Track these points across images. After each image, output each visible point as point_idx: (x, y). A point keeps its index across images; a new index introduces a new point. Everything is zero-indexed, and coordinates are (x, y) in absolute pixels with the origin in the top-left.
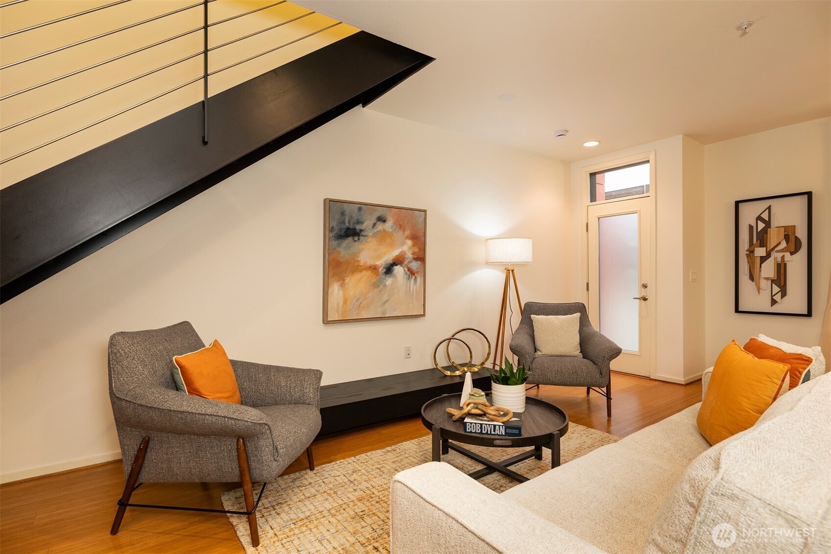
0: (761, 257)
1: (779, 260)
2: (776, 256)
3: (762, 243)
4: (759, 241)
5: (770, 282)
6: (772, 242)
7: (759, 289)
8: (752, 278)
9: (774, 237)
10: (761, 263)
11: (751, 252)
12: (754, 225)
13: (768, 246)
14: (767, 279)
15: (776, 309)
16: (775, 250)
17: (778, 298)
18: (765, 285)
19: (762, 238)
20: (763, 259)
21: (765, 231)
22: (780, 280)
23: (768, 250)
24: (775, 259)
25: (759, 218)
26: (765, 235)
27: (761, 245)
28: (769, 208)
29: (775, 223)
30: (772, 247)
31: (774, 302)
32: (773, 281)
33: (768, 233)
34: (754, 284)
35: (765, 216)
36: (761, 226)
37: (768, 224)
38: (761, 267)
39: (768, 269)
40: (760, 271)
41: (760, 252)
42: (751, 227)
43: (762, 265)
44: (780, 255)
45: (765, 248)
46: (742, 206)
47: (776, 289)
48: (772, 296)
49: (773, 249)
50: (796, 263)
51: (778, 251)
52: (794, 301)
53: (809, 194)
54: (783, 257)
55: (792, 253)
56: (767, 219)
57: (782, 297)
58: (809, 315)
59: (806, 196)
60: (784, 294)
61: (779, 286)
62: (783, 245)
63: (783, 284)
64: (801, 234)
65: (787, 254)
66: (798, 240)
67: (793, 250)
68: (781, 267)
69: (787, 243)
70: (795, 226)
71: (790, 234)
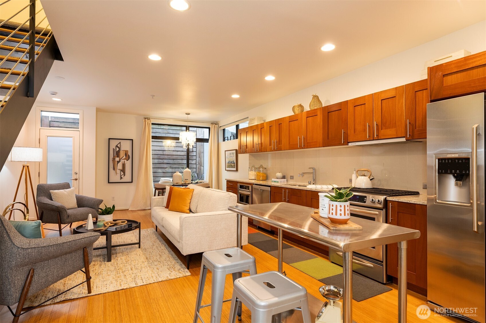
0: (117, 161)
1: (123, 162)
2: (122, 161)
3: (118, 156)
4: (117, 155)
5: (120, 171)
6: (121, 156)
7: (116, 173)
8: (114, 169)
9: (122, 154)
10: (118, 163)
11: (114, 159)
12: (115, 149)
14: (119, 169)
15: (122, 181)
17: (122, 176)
18: (118, 172)
19: (118, 154)
20: (118, 162)
21: (119, 151)
22: (123, 170)
24: (122, 162)
25: (117, 146)
27: (118, 157)
28: (120, 143)
29: (122, 149)
31: (121, 178)
32: (121, 170)
34: (114, 171)
35: (119, 146)
36: (118, 149)
37: (119, 148)
38: (117, 165)
39: (120, 166)
40: (117, 166)
41: (117, 159)
42: (114, 149)
44: (124, 160)
45: (119, 158)
46: (111, 141)
47: (122, 173)
48: (121, 176)
49: (121, 158)
50: (128, 164)
51: (123, 159)
52: (127, 178)
53: (132, 140)
54: (124, 162)
55: (127, 160)
56: (120, 147)
57: (124, 176)
58: (132, 182)
59: (132, 141)
60: (124, 175)
61: (123, 172)
62: (124, 157)
63: (124, 171)
64: (130, 153)
65: (126, 161)
66: (129, 156)
67: (127, 159)
68: (124, 165)
69: (126, 157)
70: (128, 151)
71: (127, 153)
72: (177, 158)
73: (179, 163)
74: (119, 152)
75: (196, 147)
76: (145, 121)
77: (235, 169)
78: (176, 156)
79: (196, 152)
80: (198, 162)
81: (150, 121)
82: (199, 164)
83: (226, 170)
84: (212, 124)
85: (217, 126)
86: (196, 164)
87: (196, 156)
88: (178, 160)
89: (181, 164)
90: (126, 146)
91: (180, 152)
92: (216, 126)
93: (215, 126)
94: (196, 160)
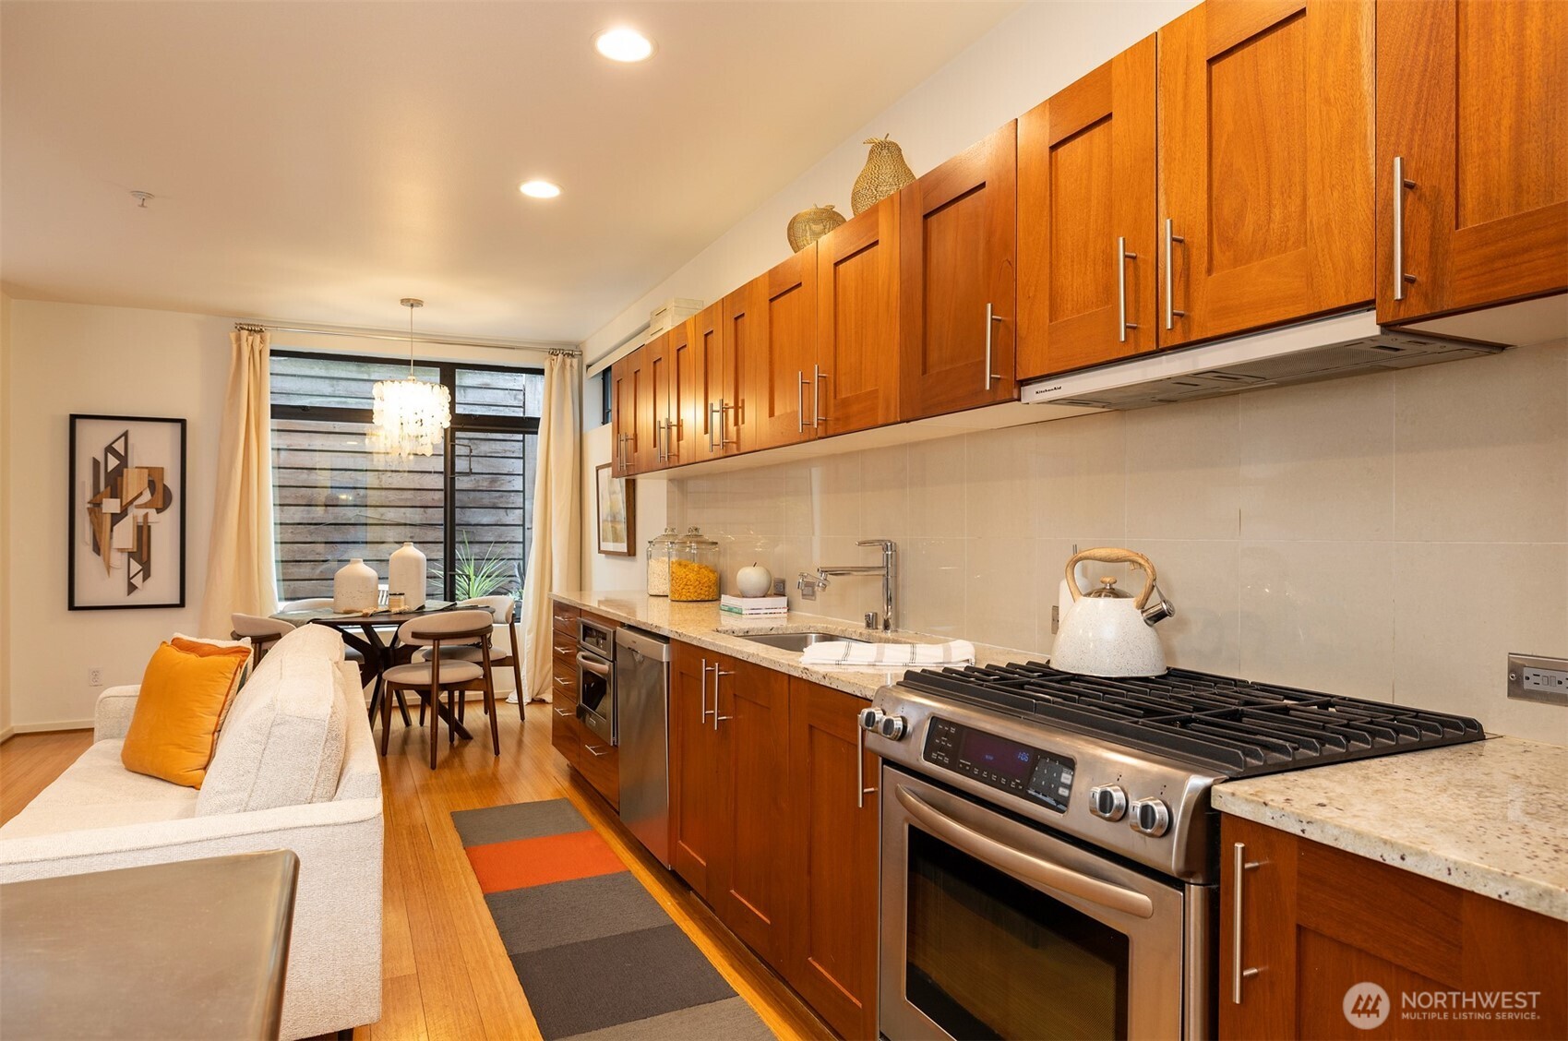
0: (112, 514)
1: (140, 520)
2: (136, 514)
3: (115, 492)
4: (109, 488)
5: (126, 555)
6: (130, 492)
7: (109, 568)
8: (97, 549)
9: (134, 483)
10: (113, 524)
11: (96, 505)
12: (101, 460)
13: (124, 497)
14: (122, 550)
15: (135, 599)
16: (135, 503)
17: (137, 581)
18: (118, 560)
19: (114, 483)
20: (116, 518)
21: (119, 472)
22: (141, 553)
23: (124, 504)
24: (135, 518)
25: (110, 449)
26: (119, 478)
27: (113, 495)
28: (126, 435)
29: (134, 461)
30: (130, 499)
31: (132, 588)
32: (131, 555)
33: (125, 475)
34: (100, 559)
35: (119, 447)
36: (113, 462)
37: (123, 460)
38: (112, 530)
39: (124, 535)
40: (111, 538)
41: (111, 506)
42: (96, 463)
43: (115, 528)
44: (142, 512)
45: (119, 500)
46: (80, 425)
47: (135, 567)
48: (129, 579)
49: (131, 502)
50: (164, 527)
51: (139, 507)
52: (161, 585)
53: (183, 422)
54: (146, 516)
55: (159, 511)
56: (123, 454)
57: (144, 580)
58: (182, 604)
59: (178, 426)
60: (147, 575)
61: (140, 562)
62: (147, 496)
63: (146, 559)
64: (172, 481)
65: (152, 512)
66: (166, 491)
67: (160, 506)
68: (143, 533)
69: (152, 495)
70: (163, 468)
71: (156, 480)
74: (122, 475)
75: (523, 458)
76: (239, 339)
77: (623, 547)
79: (524, 475)
81: (262, 341)
83: (600, 551)
84: (554, 353)
85: (575, 361)
86: (523, 525)
87: (524, 491)
90: (153, 449)
92: (568, 361)
93: (564, 360)
94: (524, 508)
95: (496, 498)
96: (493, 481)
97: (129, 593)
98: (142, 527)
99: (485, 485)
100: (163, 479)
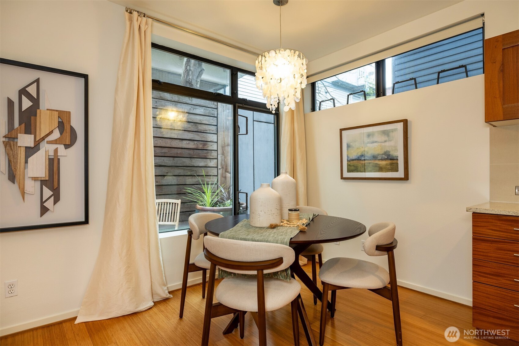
0: (26, 148)
1: (52, 153)
2: (46, 149)
3: (29, 128)
4: (23, 125)
5: (38, 183)
6: (43, 129)
7: (23, 193)
8: (12, 178)
9: (46, 123)
10: (27, 156)
11: (11, 139)
12: (16, 100)
13: (37, 133)
14: (35, 179)
15: (47, 219)
16: (46, 140)
17: (49, 204)
18: (32, 187)
19: (28, 121)
20: (30, 151)
21: (33, 112)
22: (53, 180)
23: (37, 139)
24: (47, 152)
25: (23, 92)
26: (32, 118)
27: (28, 132)
28: (37, 81)
29: (45, 104)
30: (42, 135)
31: (44, 210)
32: (43, 182)
33: (38, 115)
34: (14, 186)
35: (32, 90)
36: (27, 104)
37: (36, 102)
38: (26, 162)
39: (37, 167)
40: (26, 168)
41: (26, 140)
42: (11, 103)
43: (29, 159)
44: (54, 147)
45: (33, 136)
47: (47, 192)
48: (42, 203)
49: (43, 139)
50: (70, 159)
51: (49, 142)
53: (85, 77)
54: (56, 151)
55: (67, 146)
56: (35, 96)
57: (55, 203)
58: (86, 222)
60: (57, 199)
61: (51, 188)
62: (56, 135)
63: (56, 185)
64: (77, 123)
65: (61, 148)
66: (73, 131)
67: (67, 143)
68: (53, 164)
69: (61, 134)
70: (70, 112)
71: (65, 122)
72: (180, 154)
73: (185, 165)
74: (35, 115)
75: (217, 134)
76: (130, 18)
78: (179, 151)
79: (217, 142)
80: (221, 164)
82: (223, 168)
86: (217, 167)
87: (217, 151)
88: (184, 160)
89: (188, 168)
91: (188, 142)
94: (217, 159)
95: (206, 153)
96: (204, 145)
97: (42, 215)
98: (53, 159)
99: (200, 146)
100: (70, 121)
